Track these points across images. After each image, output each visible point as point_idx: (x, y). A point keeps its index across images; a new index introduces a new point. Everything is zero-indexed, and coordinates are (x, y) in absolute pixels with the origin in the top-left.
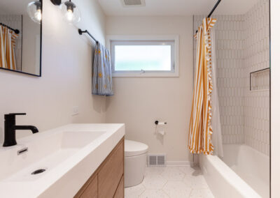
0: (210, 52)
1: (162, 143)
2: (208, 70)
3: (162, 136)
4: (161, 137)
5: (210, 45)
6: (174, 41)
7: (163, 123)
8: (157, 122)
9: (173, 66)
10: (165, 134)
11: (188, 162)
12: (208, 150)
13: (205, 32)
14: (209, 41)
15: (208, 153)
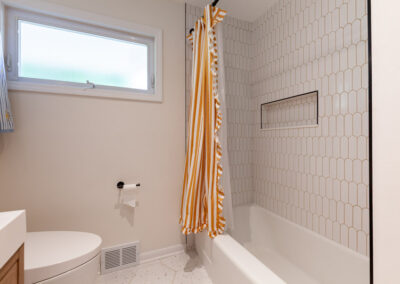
0: (216, 63)
1: (131, 222)
2: (214, 91)
3: (131, 210)
4: (128, 212)
5: (216, 51)
6: (153, 39)
7: (134, 186)
8: (120, 185)
9: (152, 82)
10: (137, 204)
11: (180, 245)
12: (215, 229)
13: (209, 28)
14: (215, 45)
15: (215, 234)
